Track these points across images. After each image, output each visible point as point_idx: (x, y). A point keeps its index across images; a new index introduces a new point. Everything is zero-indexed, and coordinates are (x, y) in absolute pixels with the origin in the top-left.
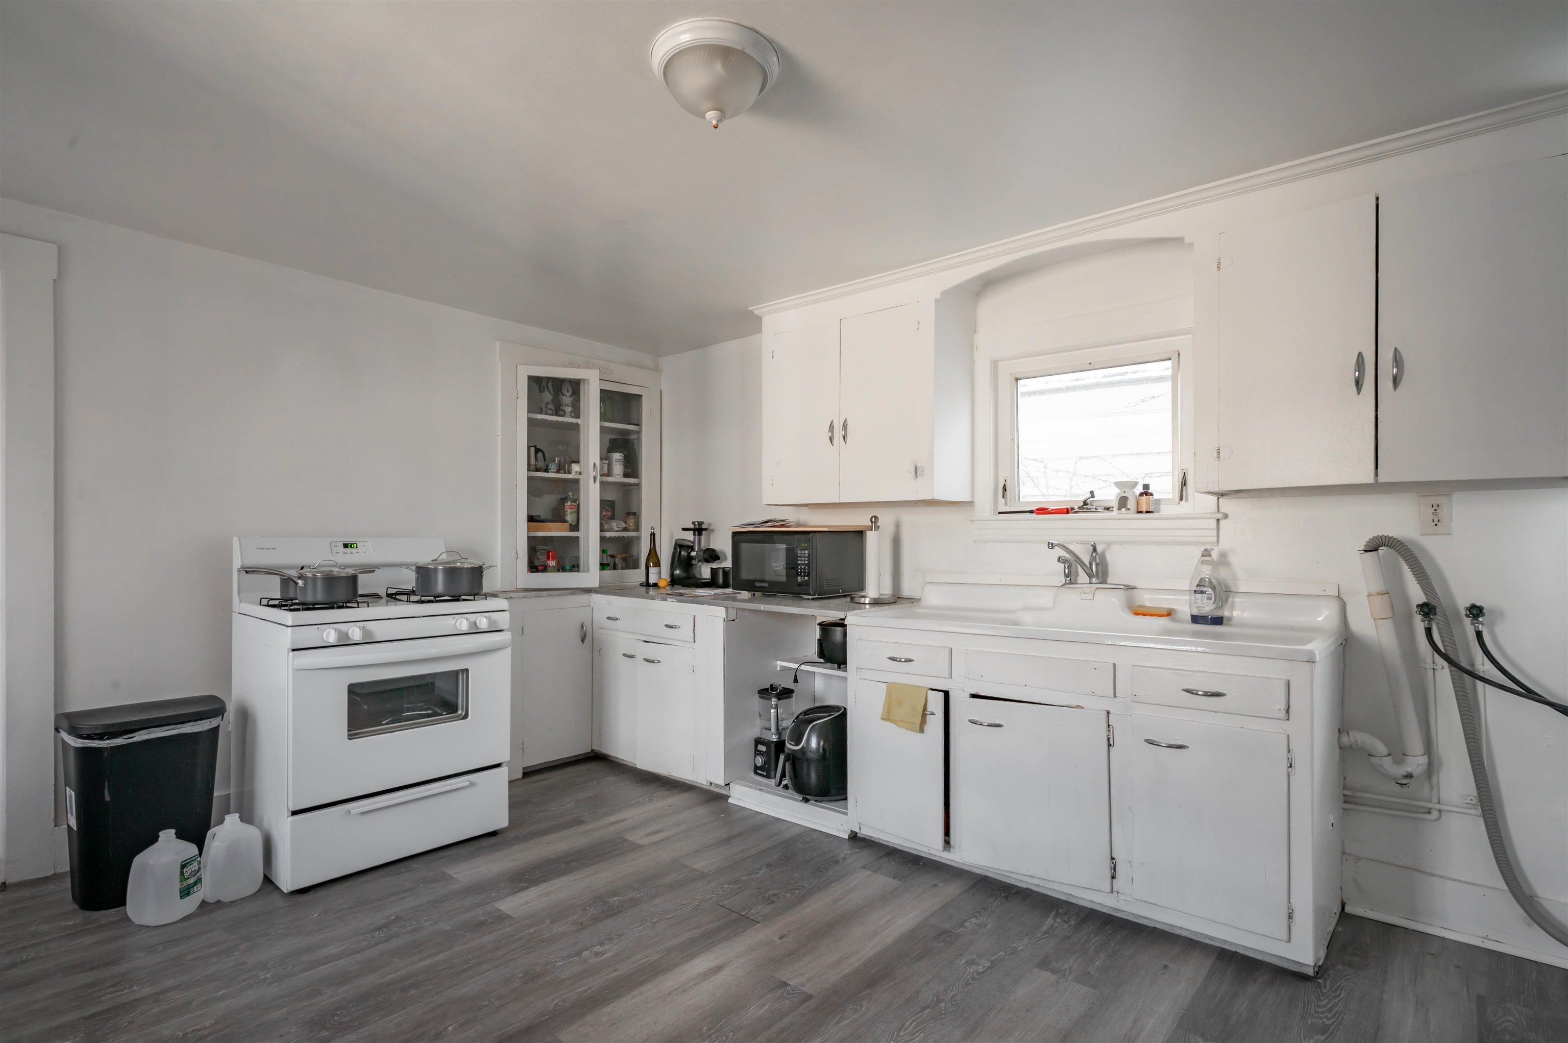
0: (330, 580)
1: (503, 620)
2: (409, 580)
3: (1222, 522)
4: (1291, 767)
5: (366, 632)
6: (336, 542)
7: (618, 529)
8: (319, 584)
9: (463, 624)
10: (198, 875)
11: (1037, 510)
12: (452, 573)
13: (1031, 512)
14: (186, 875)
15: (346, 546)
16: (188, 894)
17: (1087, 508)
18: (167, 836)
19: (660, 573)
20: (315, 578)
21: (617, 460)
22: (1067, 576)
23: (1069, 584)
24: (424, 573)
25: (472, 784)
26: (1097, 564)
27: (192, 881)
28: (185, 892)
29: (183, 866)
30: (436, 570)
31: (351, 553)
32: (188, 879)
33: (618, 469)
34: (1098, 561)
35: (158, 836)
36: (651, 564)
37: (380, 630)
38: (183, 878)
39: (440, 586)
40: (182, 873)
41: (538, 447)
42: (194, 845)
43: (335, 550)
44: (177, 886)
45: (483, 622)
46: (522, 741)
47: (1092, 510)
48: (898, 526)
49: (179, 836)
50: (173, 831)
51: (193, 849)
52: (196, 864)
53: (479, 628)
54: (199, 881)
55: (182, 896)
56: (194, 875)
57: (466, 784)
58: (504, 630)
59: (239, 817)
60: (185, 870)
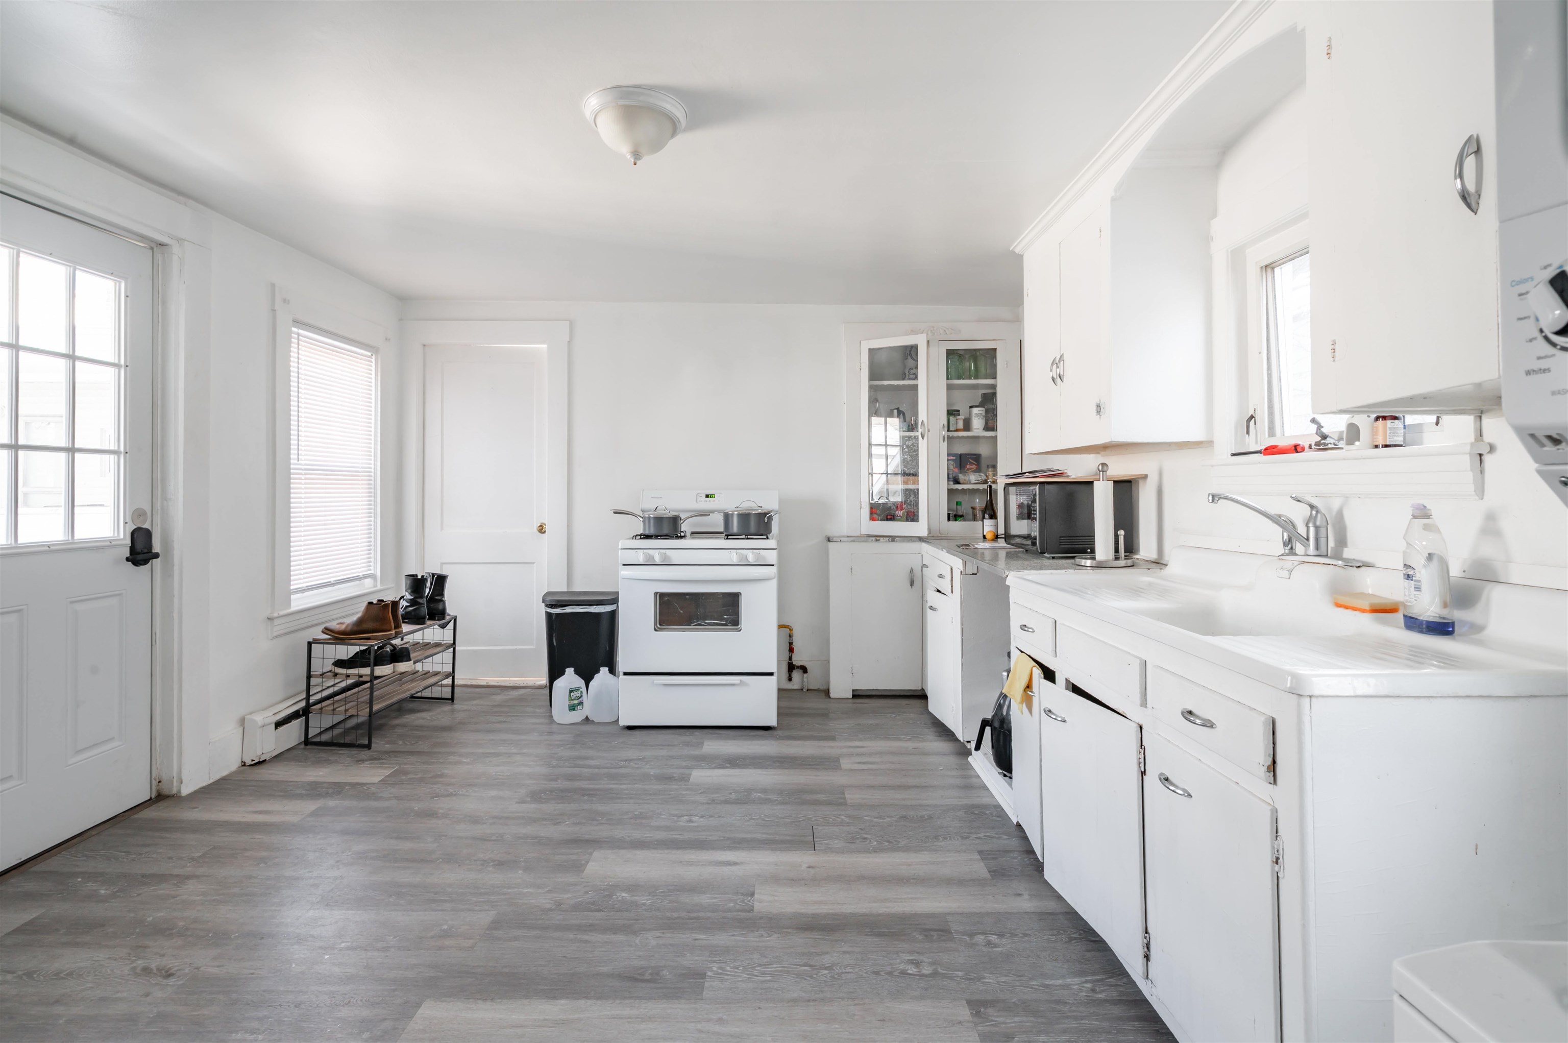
0: (659, 520)
1: (772, 557)
2: (718, 522)
3: (1487, 458)
4: (1277, 863)
5: (665, 557)
6: (701, 494)
7: (977, 482)
8: (652, 522)
9: (734, 557)
10: (581, 699)
11: (1266, 449)
12: (745, 517)
13: (1259, 452)
14: (573, 698)
15: (707, 496)
16: (574, 709)
17: (1325, 444)
18: (570, 671)
19: (996, 526)
20: (649, 518)
21: (977, 415)
22: (1285, 545)
23: (1287, 555)
24: (727, 517)
25: (742, 684)
26: (1317, 528)
27: (576, 702)
28: (572, 708)
29: (571, 692)
30: (732, 515)
31: (710, 501)
32: (573, 700)
33: (978, 424)
34: (1318, 523)
35: (565, 671)
36: (987, 516)
37: (676, 557)
38: (570, 699)
39: (735, 527)
40: (570, 696)
41: (901, 409)
42: (583, 681)
43: (699, 499)
44: (567, 703)
45: (750, 558)
46: (851, 666)
47: (1330, 446)
48: (1160, 474)
49: (576, 672)
50: (573, 669)
51: (581, 683)
52: (579, 692)
53: (749, 562)
54: (581, 703)
55: (569, 710)
56: (578, 699)
57: (738, 682)
58: (773, 565)
59: (609, 670)
60: (572, 694)
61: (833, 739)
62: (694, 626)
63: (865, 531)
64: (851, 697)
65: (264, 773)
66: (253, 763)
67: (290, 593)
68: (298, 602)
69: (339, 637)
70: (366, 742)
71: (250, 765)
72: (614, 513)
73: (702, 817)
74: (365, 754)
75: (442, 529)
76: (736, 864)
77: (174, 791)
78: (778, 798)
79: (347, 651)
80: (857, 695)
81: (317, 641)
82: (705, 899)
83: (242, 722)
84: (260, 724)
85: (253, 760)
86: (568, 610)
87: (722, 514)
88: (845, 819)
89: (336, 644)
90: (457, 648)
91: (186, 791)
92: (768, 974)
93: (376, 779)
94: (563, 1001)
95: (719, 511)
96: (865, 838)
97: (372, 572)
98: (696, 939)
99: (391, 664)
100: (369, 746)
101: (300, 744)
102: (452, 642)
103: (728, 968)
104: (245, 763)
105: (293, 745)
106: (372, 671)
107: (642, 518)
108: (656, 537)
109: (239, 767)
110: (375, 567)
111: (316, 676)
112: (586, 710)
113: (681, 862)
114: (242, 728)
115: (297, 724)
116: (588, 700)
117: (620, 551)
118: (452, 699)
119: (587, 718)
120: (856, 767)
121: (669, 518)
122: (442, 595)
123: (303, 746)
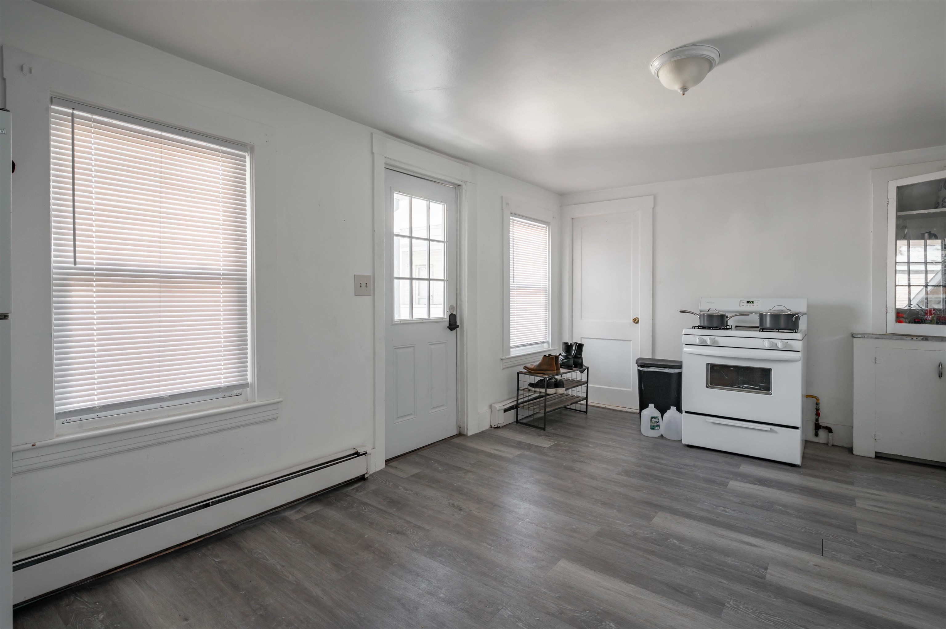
0: (711, 317)
1: (798, 345)
2: (755, 320)
5: (714, 341)
6: (743, 300)
8: (706, 318)
9: (766, 344)
10: (658, 423)
12: (776, 317)
14: (653, 422)
15: (748, 302)
16: (654, 429)
18: (651, 406)
20: (704, 316)
24: (762, 317)
25: (771, 430)
27: (655, 425)
28: (653, 428)
29: (652, 418)
30: (766, 315)
31: (750, 306)
32: (653, 423)
35: (649, 406)
37: (722, 341)
38: (651, 422)
39: (768, 323)
42: (660, 413)
43: (742, 304)
44: (649, 424)
45: (780, 344)
46: (874, 433)
49: (655, 407)
50: (653, 405)
51: (658, 413)
52: (657, 419)
53: (779, 348)
54: (658, 426)
55: (651, 429)
56: (656, 423)
57: (769, 429)
58: (799, 351)
59: (676, 408)
60: (652, 419)
61: (852, 484)
62: (735, 387)
63: (890, 331)
64: (874, 456)
65: (500, 433)
66: (495, 427)
67: (510, 348)
68: (514, 353)
69: (531, 372)
70: (543, 427)
71: (494, 428)
72: (680, 312)
73: (734, 510)
74: (542, 432)
75: (581, 319)
76: (755, 546)
77: (465, 433)
78: (796, 513)
79: (535, 379)
80: (879, 456)
81: (521, 373)
82: (730, 561)
83: (491, 407)
84: (498, 409)
85: (495, 426)
86: (651, 369)
87: (758, 314)
88: (854, 542)
89: (529, 375)
90: (589, 385)
91: (470, 434)
92: (772, 621)
93: (547, 446)
94: (632, 586)
95: (756, 312)
96: (870, 560)
97: (547, 340)
98: (721, 582)
99: (554, 388)
100: (544, 429)
101: (514, 422)
102: (586, 381)
103: (741, 607)
104: (492, 426)
105: (512, 422)
106: (546, 391)
107: (699, 315)
108: (709, 328)
109: (490, 428)
110: (549, 337)
111: (521, 390)
112: (662, 430)
113: (715, 534)
114: (490, 410)
115: (513, 412)
116: (663, 424)
117: (683, 336)
118: (586, 412)
119: (662, 435)
120: (871, 508)
121: (718, 316)
122: (581, 354)
123: (515, 423)
